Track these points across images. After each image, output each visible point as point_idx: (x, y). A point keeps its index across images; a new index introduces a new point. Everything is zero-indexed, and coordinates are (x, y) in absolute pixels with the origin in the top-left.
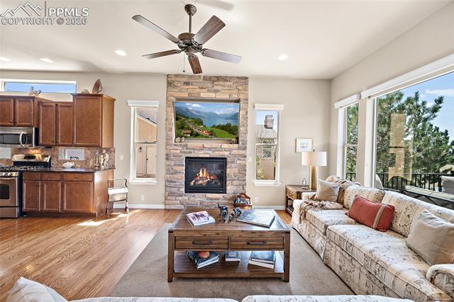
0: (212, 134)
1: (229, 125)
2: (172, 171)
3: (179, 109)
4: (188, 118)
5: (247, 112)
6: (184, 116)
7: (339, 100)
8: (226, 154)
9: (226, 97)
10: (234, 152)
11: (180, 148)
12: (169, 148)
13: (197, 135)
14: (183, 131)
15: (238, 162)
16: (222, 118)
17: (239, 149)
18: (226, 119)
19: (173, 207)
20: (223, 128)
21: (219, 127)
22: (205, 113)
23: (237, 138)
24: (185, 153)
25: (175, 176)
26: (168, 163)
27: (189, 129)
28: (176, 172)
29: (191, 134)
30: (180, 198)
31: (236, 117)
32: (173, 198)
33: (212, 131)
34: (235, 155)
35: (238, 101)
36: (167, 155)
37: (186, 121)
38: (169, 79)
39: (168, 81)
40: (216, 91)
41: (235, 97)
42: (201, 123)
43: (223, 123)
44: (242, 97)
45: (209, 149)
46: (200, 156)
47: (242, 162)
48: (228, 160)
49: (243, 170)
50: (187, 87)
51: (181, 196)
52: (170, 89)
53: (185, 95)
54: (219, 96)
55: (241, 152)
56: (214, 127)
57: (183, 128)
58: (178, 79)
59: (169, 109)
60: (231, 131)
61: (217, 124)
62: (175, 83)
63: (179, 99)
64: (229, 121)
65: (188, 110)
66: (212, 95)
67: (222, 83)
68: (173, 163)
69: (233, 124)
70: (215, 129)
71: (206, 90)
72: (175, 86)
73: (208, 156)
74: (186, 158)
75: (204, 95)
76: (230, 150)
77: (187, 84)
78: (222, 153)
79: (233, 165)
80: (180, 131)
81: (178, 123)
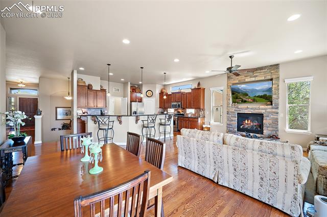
0: (254, 101)
1: (265, 95)
2: (230, 120)
3: (234, 89)
4: (239, 93)
5: (278, 86)
6: (237, 92)
8: (263, 111)
9: (263, 78)
10: (269, 110)
11: (234, 108)
12: (229, 108)
13: (245, 102)
14: (237, 100)
15: (272, 116)
16: (261, 91)
17: (272, 108)
18: (263, 91)
20: (261, 97)
21: (258, 97)
22: (249, 90)
23: (272, 102)
24: (237, 111)
25: (232, 122)
26: (228, 115)
27: (240, 98)
29: (242, 101)
31: (270, 90)
33: (254, 99)
34: (269, 112)
35: (272, 80)
36: (227, 112)
37: (239, 95)
38: (229, 75)
39: (228, 77)
40: (256, 76)
41: (270, 77)
42: (247, 95)
43: (261, 94)
44: (274, 77)
45: (251, 109)
46: (246, 112)
47: (276, 117)
48: (265, 115)
49: (276, 121)
50: (238, 77)
52: (229, 80)
53: (237, 82)
54: (257, 79)
55: (274, 110)
56: (255, 96)
57: (237, 98)
59: (228, 90)
60: (267, 98)
61: (257, 95)
62: (232, 77)
63: (233, 84)
65: (239, 89)
66: (253, 79)
67: (259, 71)
68: (230, 116)
70: (256, 98)
71: (249, 77)
72: (232, 78)
73: (250, 113)
74: (238, 113)
75: (248, 80)
76: (266, 109)
78: (259, 111)
79: (268, 118)
80: (235, 100)
81: (234, 96)
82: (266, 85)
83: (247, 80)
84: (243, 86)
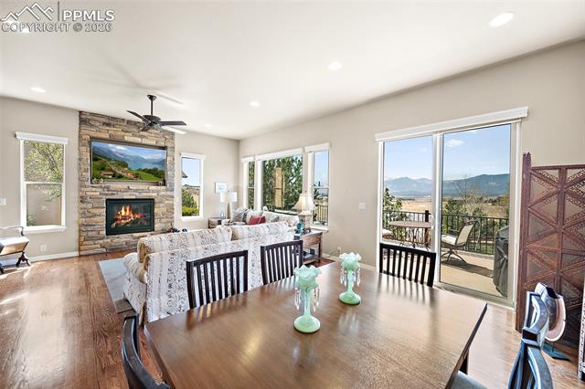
0: (137, 176)
1: (155, 170)
2: (90, 215)
3: (97, 149)
4: (110, 159)
5: (174, 159)
6: (105, 158)
7: (245, 157)
8: (154, 195)
9: (154, 143)
10: (162, 193)
11: (99, 190)
12: (85, 189)
13: (120, 177)
14: (103, 172)
15: (166, 202)
16: (149, 163)
17: (166, 190)
18: (154, 163)
19: (91, 252)
20: (149, 171)
21: (144, 170)
22: (130, 156)
23: (164, 181)
24: (106, 195)
25: (94, 219)
26: (84, 205)
27: (111, 170)
28: (95, 215)
29: (114, 176)
30: (101, 242)
31: (163, 162)
32: (91, 242)
33: (137, 174)
34: (163, 196)
35: (164, 148)
36: (81, 197)
37: (108, 163)
38: (83, 117)
39: (80, 118)
40: (142, 137)
41: (162, 144)
42: (126, 165)
43: (150, 167)
44: (169, 145)
45: (136, 191)
46: (125, 197)
47: (170, 202)
48: (156, 200)
49: (171, 209)
50: (108, 128)
51: (102, 239)
52: (84, 127)
53: (107, 136)
54: (145, 141)
55: (169, 193)
56: (139, 170)
57: (103, 169)
58: (95, 118)
59: (84, 149)
60: (158, 175)
61: (143, 168)
62: (92, 122)
63: (93, 139)
64: (157, 166)
65: (110, 152)
66: (138, 140)
68: (90, 206)
69: (159, 168)
70: (140, 172)
71: (131, 134)
72: (92, 125)
73: (134, 197)
74: (107, 200)
75: (128, 138)
76: (158, 192)
77: (108, 125)
78: (149, 194)
79: (161, 205)
80: (98, 172)
81: (97, 163)
82: (159, 155)
83: (126, 138)
84: (120, 148)
